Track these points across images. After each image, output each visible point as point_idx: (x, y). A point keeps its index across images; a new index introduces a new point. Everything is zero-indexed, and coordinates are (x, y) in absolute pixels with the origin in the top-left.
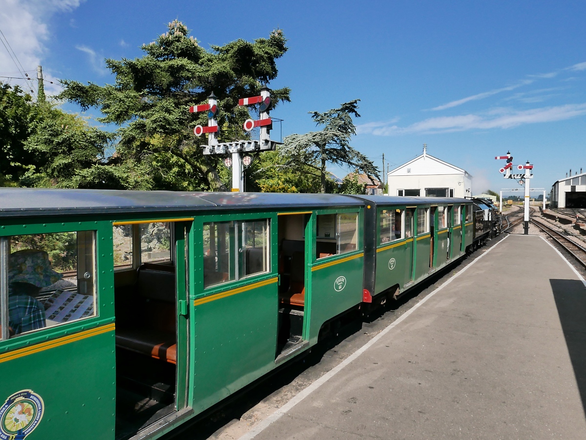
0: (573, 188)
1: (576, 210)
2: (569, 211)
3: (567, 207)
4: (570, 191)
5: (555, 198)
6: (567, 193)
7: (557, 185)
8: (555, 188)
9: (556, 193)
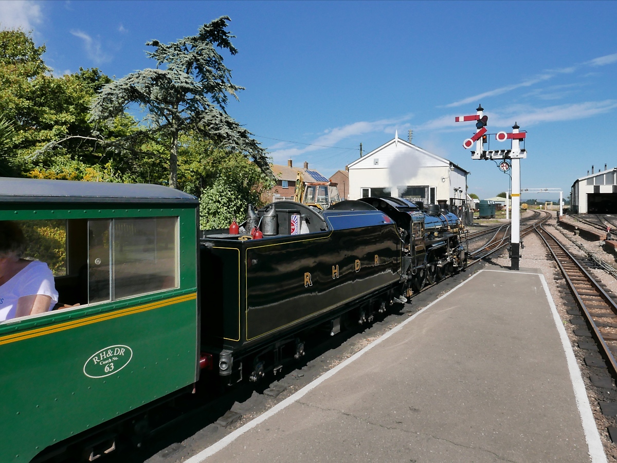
0: (597, 188)
1: (601, 216)
2: (592, 218)
3: (589, 212)
4: (593, 192)
5: (575, 201)
6: (589, 195)
7: (576, 185)
8: (575, 189)
9: (576, 195)
